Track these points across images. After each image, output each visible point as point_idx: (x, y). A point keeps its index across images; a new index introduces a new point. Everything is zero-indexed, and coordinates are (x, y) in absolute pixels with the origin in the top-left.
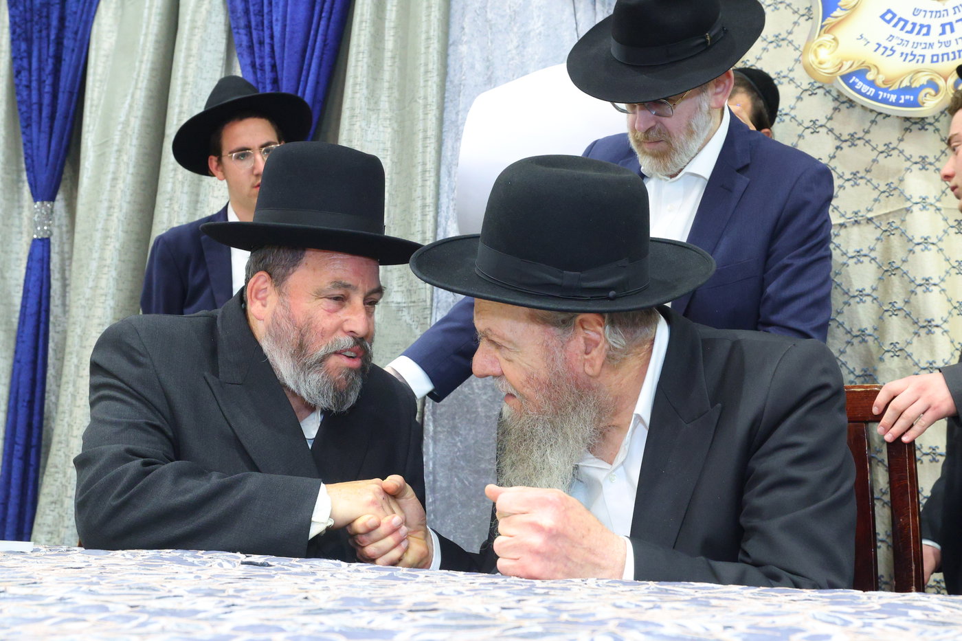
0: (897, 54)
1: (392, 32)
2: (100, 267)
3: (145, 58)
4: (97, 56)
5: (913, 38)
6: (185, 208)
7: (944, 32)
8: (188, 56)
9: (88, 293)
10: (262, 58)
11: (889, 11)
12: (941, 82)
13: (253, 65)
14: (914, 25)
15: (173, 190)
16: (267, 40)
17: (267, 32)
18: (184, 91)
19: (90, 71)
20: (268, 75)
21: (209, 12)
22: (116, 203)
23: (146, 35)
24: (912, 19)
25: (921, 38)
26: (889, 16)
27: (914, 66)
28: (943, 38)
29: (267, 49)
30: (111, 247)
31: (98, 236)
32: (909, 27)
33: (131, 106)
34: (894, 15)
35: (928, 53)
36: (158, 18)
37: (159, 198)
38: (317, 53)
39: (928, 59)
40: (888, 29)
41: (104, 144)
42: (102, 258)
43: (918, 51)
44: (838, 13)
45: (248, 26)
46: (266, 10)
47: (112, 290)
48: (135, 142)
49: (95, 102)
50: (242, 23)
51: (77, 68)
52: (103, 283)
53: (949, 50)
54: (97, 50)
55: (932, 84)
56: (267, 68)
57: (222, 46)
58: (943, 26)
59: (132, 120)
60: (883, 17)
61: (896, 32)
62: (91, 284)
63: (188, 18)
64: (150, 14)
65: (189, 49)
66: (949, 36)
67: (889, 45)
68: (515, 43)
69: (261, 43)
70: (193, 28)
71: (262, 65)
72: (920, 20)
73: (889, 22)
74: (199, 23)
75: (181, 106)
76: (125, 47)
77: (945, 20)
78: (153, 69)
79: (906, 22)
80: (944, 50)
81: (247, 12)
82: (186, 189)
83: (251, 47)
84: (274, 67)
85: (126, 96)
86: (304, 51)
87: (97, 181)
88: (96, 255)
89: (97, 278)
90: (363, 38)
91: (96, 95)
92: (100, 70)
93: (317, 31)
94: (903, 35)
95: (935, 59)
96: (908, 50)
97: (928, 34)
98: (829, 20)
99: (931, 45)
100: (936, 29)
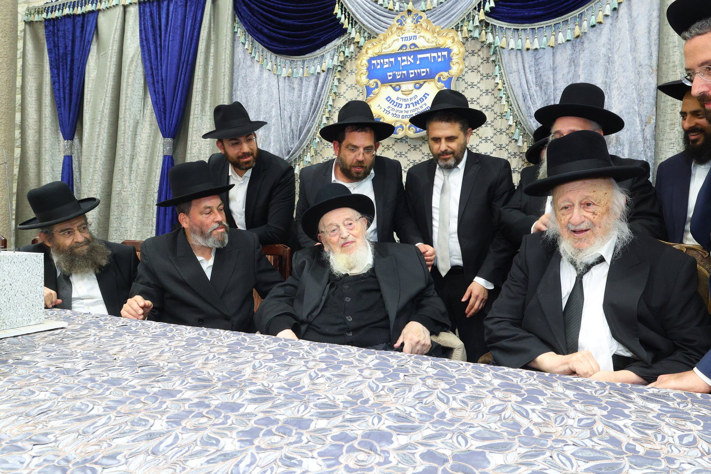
0: (391, 114)
1: (212, 70)
2: (94, 171)
3: (109, 83)
4: (88, 80)
5: (396, 108)
6: (129, 149)
7: (406, 108)
8: (127, 85)
9: (89, 181)
10: (158, 88)
11: (389, 97)
12: (404, 126)
13: (155, 91)
14: (397, 103)
15: (124, 141)
16: (160, 81)
17: (160, 78)
18: (126, 100)
19: (86, 86)
20: (161, 96)
21: (136, 67)
22: (100, 145)
23: (109, 73)
24: (396, 101)
25: (399, 109)
26: (389, 99)
27: (396, 119)
28: (406, 110)
29: (160, 85)
30: (98, 163)
31: (93, 158)
32: (395, 104)
33: (104, 104)
34: (391, 99)
35: (401, 114)
36: (114, 66)
37: (118, 144)
38: (180, 89)
39: (401, 117)
40: (388, 104)
41: (93, 119)
42: (95, 167)
43: (398, 113)
44: (371, 95)
45: (152, 74)
46: (159, 68)
47: (100, 180)
48: (107, 119)
49: (89, 100)
50: (150, 73)
51: (80, 84)
52: (96, 177)
53: (408, 114)
54: (89, 77)
55: (401, 126)
56: (161, 93)
57: (142, 82)
58: (406, 105)
59: (105, 110)
60: (387, 99)
61: (391, 105)
62: (90, 178)
63: (127, 68)
64: (110, 64)
65: (127, 82)
66: (408, 109)
67: (388, 110)
68: (256, 92)
69: (158, 82)
70: (129, 73)
71: (158, 91)
72: (399, 101)
73: (388, 101)
74: (132, 71)
75: (126, 106)
76: (100, 78)
77: (407, 103)
78: (113, 88)
79: (394, 102)
80: (406, 114)
81: (151, 68)
82: (129, 141)
83: (154, 83)
84: (163, 93)
85: (102, 99)
86: (175, 87)
87: (91, 135)
88: (92, 166)
89: (93, 175)
90: (198, 86)
91: (89, 97)
92: (90, 86)
93: (180, 79)
94: (393, 107)
95: (403, 117)
96: (394, 112)
97: (401, 107)
98: (369, 98)
99: (402, 112)
100: (404, 106)
